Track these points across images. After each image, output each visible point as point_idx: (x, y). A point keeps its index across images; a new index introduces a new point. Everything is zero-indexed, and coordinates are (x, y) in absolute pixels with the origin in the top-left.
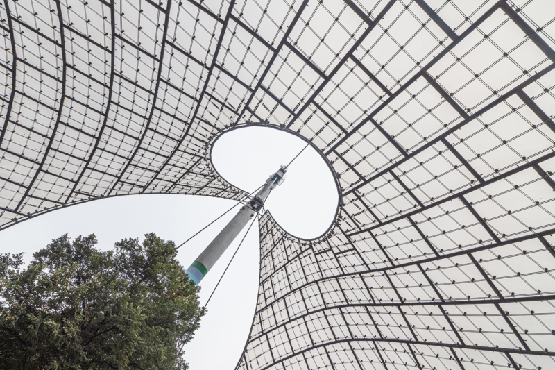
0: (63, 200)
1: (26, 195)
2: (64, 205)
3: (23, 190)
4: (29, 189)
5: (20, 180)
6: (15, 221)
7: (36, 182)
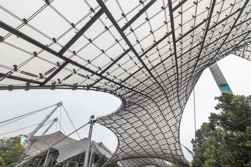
0: (181, 111)
1: (175, 118)
2: (183, 112)
3: (174, 118)
4: (175, 116)
5: (172, 117)
6: (180, 123)
7: (175, 114)
